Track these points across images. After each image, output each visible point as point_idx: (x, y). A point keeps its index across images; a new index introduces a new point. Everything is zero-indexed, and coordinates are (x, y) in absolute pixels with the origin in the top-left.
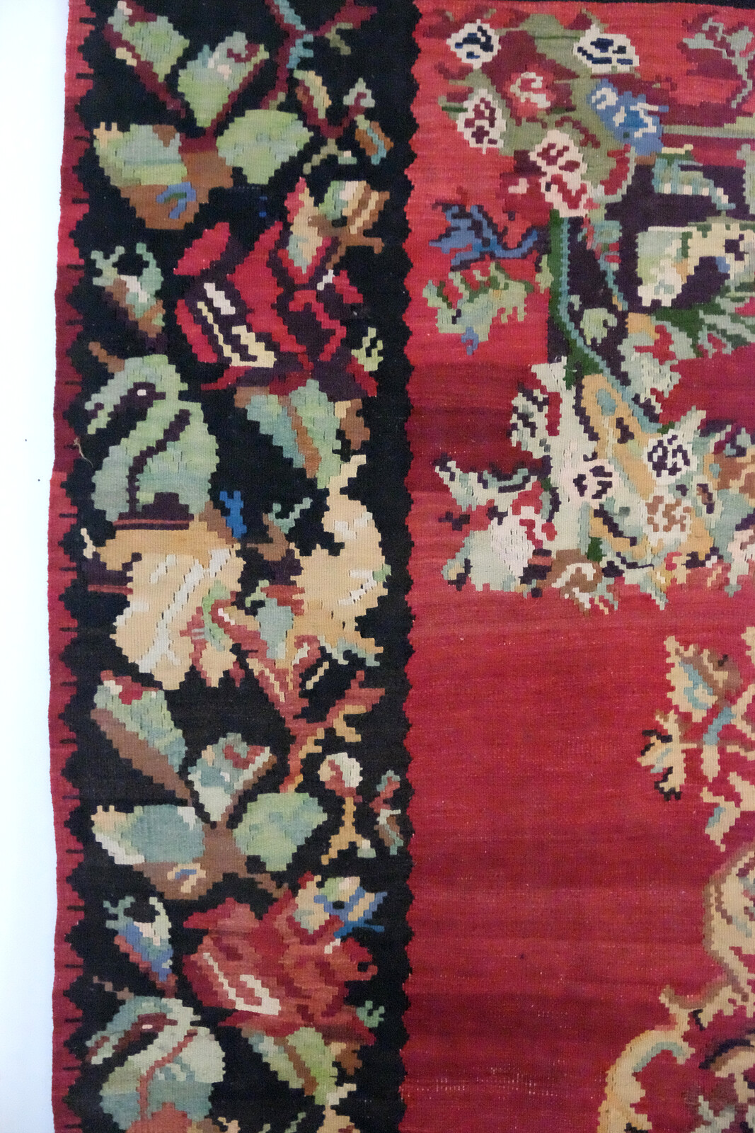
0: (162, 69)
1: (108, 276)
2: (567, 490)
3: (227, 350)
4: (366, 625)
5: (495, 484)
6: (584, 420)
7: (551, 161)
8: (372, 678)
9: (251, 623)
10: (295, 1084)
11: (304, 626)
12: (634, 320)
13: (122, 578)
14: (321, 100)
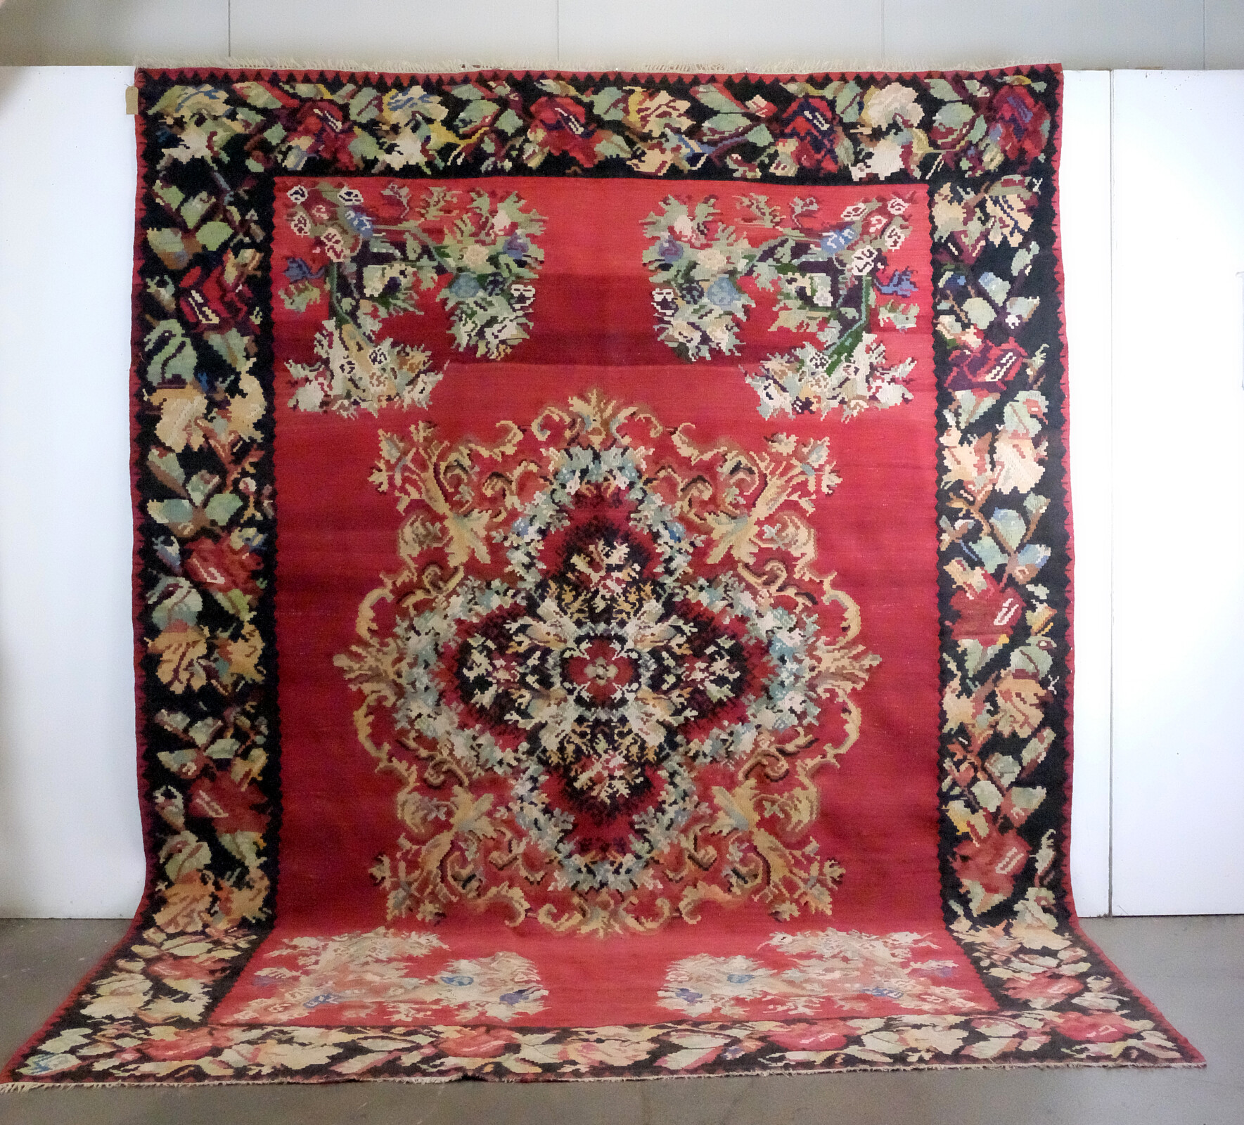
0: (174, 206)
1: (153, 288)
2: (337, 371)
3: (200, 317)
4: (258, 425)
5: (308, 368)
6: (343, 343)
7: (330, 240)
8: (260, 446)
9: (210, 425)
10: (231, 612)
11: (232, 427)
12: (362, 301)
13: (159, 408)
14: (237, 217)
